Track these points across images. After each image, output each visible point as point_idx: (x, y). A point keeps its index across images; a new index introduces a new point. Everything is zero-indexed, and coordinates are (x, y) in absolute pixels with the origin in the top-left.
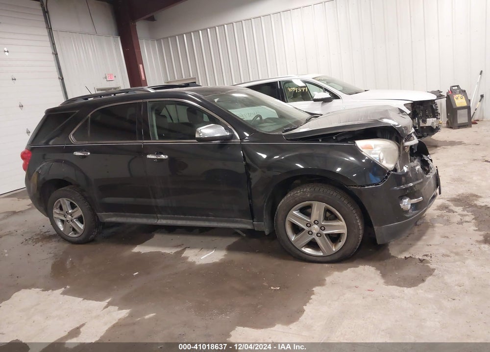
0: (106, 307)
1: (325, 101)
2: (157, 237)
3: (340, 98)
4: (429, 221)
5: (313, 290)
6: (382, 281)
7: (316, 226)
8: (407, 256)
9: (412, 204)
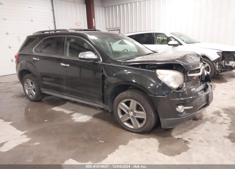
0: (22, 135)
1: (175, 45)
2: (68, 104)
3: (182, 45)
4: (204, 119)
5: (119, 147)
6: (158, 149)
7: (132, 113)
8: (180, 137)
9: (185, 110)
